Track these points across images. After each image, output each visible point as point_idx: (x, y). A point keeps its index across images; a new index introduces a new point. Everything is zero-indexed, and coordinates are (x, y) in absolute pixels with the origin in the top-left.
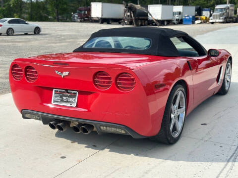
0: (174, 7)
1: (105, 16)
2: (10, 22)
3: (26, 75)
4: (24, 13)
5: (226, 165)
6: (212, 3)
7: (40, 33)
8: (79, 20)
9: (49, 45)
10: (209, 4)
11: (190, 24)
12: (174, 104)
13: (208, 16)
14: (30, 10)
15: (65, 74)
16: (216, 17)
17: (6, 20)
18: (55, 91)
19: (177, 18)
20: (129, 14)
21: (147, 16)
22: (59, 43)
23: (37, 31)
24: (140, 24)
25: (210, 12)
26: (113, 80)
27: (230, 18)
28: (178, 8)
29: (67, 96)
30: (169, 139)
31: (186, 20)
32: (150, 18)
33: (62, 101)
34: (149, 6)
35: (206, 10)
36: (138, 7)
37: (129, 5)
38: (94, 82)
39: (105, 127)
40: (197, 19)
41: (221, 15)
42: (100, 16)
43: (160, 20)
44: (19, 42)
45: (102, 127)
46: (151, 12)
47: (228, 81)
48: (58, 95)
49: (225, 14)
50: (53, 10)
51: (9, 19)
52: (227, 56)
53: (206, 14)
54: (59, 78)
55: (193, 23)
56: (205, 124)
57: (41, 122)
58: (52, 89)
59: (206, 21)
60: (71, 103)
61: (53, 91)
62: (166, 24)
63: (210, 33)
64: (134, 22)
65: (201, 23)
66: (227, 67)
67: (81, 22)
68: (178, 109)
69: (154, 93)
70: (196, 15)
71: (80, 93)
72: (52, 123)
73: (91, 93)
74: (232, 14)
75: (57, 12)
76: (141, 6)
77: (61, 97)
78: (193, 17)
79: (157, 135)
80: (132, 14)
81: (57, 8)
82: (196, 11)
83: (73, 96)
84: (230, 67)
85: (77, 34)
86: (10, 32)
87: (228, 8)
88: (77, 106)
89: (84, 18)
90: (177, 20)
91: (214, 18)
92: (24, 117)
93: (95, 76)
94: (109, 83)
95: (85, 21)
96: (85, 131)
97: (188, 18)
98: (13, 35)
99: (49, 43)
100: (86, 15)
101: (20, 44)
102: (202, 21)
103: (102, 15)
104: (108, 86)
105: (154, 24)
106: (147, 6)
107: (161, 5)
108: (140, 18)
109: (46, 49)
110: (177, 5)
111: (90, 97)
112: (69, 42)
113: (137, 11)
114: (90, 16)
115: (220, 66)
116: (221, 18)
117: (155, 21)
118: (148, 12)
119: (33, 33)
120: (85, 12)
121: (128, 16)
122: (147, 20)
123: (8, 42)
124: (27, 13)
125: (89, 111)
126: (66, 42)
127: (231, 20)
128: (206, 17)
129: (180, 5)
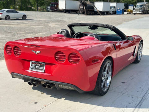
0: (111, 3)
1: (67, 8)
2: (7, 11)
3: (14, 52)
4: (17, 5)
5: (134, 110)
6: (135, 1)
7: (26, 19)
8: (51, 11)
9: (31, 27)
10: (133, 2)
11: (121, 15)
12: (104, 71)
13: (132, 9)
14: (20, 3)
15: (38, 52)
16: (137, 10)
17: (5, 10)
18: (32, 62)
19: (113, 10)
20: (82, 7)
21: (94, 9)
22: (38, 26)
23: (24, 17)
24: (89, 13)
25: (134, 7)
26: (66, 57)
27: (146, 11)
28: (113, 4)
29: (38, 66)
30: (101, 92)
31: (119, 12)
32: (95, 10)
33: (36, 68)
34: (95, 2)
35: (131, 6)
36: (88, 3)
37: (82, 1)
38: (56, 58)
39: (61, 85)
40: (125, 11)
41: (140, 9)
42: (64, 8)
43: (102, 11)
44: (13, 24)
45: (60, 85)
46: (96, 6)
47: (140, 55)
48: (34, 65)
49: (143, 8)
50: (35, 3)
51: (7, 10)
52: (140, 39)
53: (131, 8)
54: (34, 55)
55: (123, 14)
56: (124, 83)
57: (23, 80)
58: (30, 61)
59: (131, 12)
60: (41, 70)
61: (31, 63)
62: (105, 14)
63: (133, 21)
64: (85, 12)
65: (128, 14)
66: (140, 46)
67: (52, 11)
68: (107, 74)
69: (91, 65)
70: (124, 9)
71: (46, 64)
72: (29, 81)
73: (53, 64)
74: (147, 8)
75: (37, 5)
76: (90, 2)
77: (35, 66)
78: (123, 10)
79: (93, 90)
80: (84, 8)
81: (37, 2)
82: (124, 6)
83: (43, 66)
84: (141, 46)
85: (49, 19)
86: (7, 18)
87: (145, 5)
88: (45, 72)
89: (54, 9)
90: (112, 12)
91: (136, 11)
92: (13, 77)
93: (56, 54)
94: (64, 58)
95: (54, 11)
96: (49, 87)
97: (119, 10)
98: (9, 20)
99: (31, 26)
100: (56, 7)
101: (13, 26)
102: (128, 13)
103: (65, 8)
104: (64, 61)
105: (98, 14)
106: (94, 3)
107: (103, 2)
108: (89, 10)
109: (29, 30)
110: (113, 2)
111: (53, 67)
112: (44, 25)
113: (87, 6)
114: (58, 8)
115: (135, 46)
116: (140, 11)
117: (98, 12)
118: (95, 6)
119: (22, 19)
120: (55, 6)
121: (82, 8)
122: (94, 11)
123: (6, 24)
124: (18, 6)
125: (52, 75)
126: (42, 25)
127: (147, 12)
128: (131, 10)
129: (114, 2)
